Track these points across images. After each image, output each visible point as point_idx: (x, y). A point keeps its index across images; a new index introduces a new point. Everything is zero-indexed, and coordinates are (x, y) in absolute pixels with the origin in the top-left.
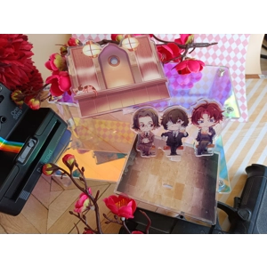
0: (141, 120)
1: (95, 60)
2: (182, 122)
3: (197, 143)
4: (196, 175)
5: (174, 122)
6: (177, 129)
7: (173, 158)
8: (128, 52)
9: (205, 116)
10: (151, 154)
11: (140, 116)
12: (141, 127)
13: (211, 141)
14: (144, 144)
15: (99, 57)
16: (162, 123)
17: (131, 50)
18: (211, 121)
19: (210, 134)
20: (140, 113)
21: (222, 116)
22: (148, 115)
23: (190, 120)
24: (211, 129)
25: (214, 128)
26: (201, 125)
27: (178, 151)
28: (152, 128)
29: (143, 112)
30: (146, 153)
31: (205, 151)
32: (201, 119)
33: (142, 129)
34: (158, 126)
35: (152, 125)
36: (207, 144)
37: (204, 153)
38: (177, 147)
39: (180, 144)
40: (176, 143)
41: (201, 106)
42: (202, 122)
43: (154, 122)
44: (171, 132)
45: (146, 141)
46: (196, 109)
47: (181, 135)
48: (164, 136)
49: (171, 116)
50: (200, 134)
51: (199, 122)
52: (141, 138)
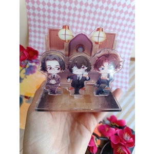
2: (86, 68)
5: (79, 67)
7: (76, 97)
10: (58, 93)
11: (48, 60)
12: (48, 70)
13: (108, 85)
14: (51, 84)
16: (68, 68)
18: (110, 69)
19: (108, 79)
20: (48, 57)
21: (120, 65)
22: (55, 59)
23: (93, 67)
24: (109, 75)
26: (102, 72)
27: (80, 91)
28: (59, 71)
29: (50, 56)
30: (53, 92)
31: (103, 92)
32: (102, 67)
33: (49, 71)
34: (64, 69)
35: (59, 69)
36: (105, 87)
37: (101, 94)
38: (80, 88)
39: (83, 85)
40: (79, 85)
41: (104, 55)
42: (103, 69)
43: (61, 66)
44: (76, 75)
45: (53, 82)
46: (99, 58)
47: (84, 79)
48: (69, 79)
49: (77, 62)
50: (100, 79)
51: (100, 69)
52: (49, 79)
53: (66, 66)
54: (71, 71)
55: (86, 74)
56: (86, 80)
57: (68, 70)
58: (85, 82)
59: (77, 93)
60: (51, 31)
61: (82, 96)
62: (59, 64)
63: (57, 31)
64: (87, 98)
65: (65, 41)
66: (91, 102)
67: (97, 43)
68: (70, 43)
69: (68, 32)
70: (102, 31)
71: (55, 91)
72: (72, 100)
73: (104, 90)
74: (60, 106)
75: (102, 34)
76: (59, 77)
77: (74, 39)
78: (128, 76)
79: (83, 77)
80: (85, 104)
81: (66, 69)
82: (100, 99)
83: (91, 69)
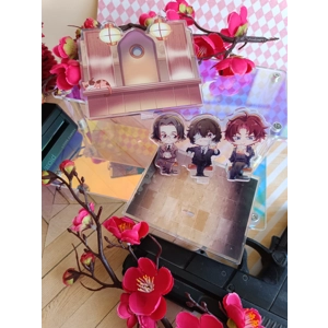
0: (163, 129)
1: (114, 49)
2: (213, 136)
3: (230, 164)
4: (226, 203)
6: (206, 144)
7: (199, 180)
8: (156, 41)
9: (243, 132)
10: (172, 172)
11: (162, 124)
12: (162, 138)
13: (248, 163)
14: (164, 158)
15: (119, 44)
16: (188, 135)
17: (160, 39)
18: (250, 138)
19: (248, 155)
20: (162, 121)
21: (264, 133)
22: (171, 123)
24: (249, 149)
25: (253, 147)
26: (237, 142)
27: (206, 172)
28: (176, 140)
29: (166, 119)
30: (166, 170)
31: (240, 175)
32: (237, 135)
33: (163, 140)
34: (183, 138)
35: (176, 137)
36: (243, 167)
37: (238, 178)
38: (205, 167)
39: (209, 163)
40: (204, 162)
41: (238, 118)
43: (179, 134)
44: (199, 148)
45: (167, 155)
46: (232, 121)
47: (211, 152)
49: (200, 127)
50: (235, 154)
51: (234, 138)
52: (162, 151)
53: (186, 133)
54: (192, 141)
56: (214, 154)
57: (188, 139)
58: (213, 158)
59: (200, 174)
61: (208, 179)
62: (176, 130)
79: (209, 150)
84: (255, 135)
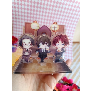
2: (48, 44)
5: (43, 44)
7: (42, 64)
9: (60, 42)
11: (24, 39)
13: (62, 56)
14: (25, 55)
18: (63, 44)
19: (62, 52)
20: (24, 37)
21: (68, 42)
22: (28, 38)
23: (52, 43)
24: (62, 49)
25: (64, 48)
26: (58, 47)
27: (45, 60)
28: (30, 46)
29: (25, 36)
30: (26, 61)
31: (59, 61)
32: (58, 43)
33: (24, 46)
35: (30, 45)
36: (60, 57)
37: (58, 62)
38: (44, 58)
39: (46, 56)
40: (44, 56)
41: (58, 36)
42: (58, 45)
43: (32, 43)
44: (41, 49)
45: (27, 54)
46: (55, 37)
47: (47, 51)
48: (37, 52)
49: (42, 40)
50: (57, 51)
51: (56, 45)
52: (24, 52)
53: (35, 43)
54: (38, 46)
55: (48, 48)
59: (42, 61)
60: (26, 24)
61: (45, 64)
62: (30, 42)
63: (30, 24)
64: (49, 65)
65: (35, 30)
66: (51, 68)
67: (54, 31)
68: (38, 31)
69: (36, 25)
70: (57, 24)
71: (27, 60)
72: (39, 66)
73: (59, 59)
74: (31, 70)
75: (57, 26)
76: (31, 50)
77: (40, 29)
78: (72, 52)
79: (46, 50)
80: (48, 68)
81: (35, 45)
82: (57, 66)
83: (51, 45)
84: (65, 43)
